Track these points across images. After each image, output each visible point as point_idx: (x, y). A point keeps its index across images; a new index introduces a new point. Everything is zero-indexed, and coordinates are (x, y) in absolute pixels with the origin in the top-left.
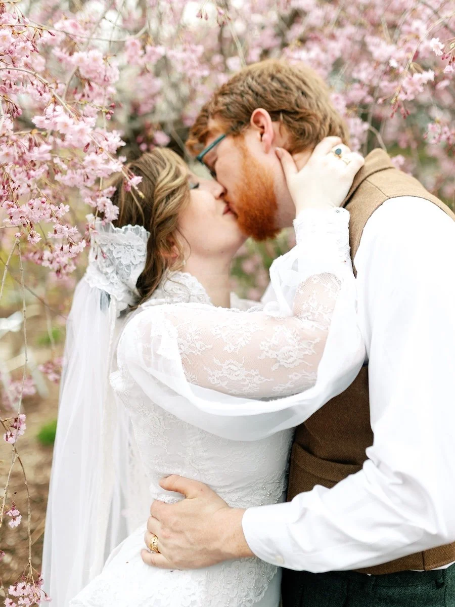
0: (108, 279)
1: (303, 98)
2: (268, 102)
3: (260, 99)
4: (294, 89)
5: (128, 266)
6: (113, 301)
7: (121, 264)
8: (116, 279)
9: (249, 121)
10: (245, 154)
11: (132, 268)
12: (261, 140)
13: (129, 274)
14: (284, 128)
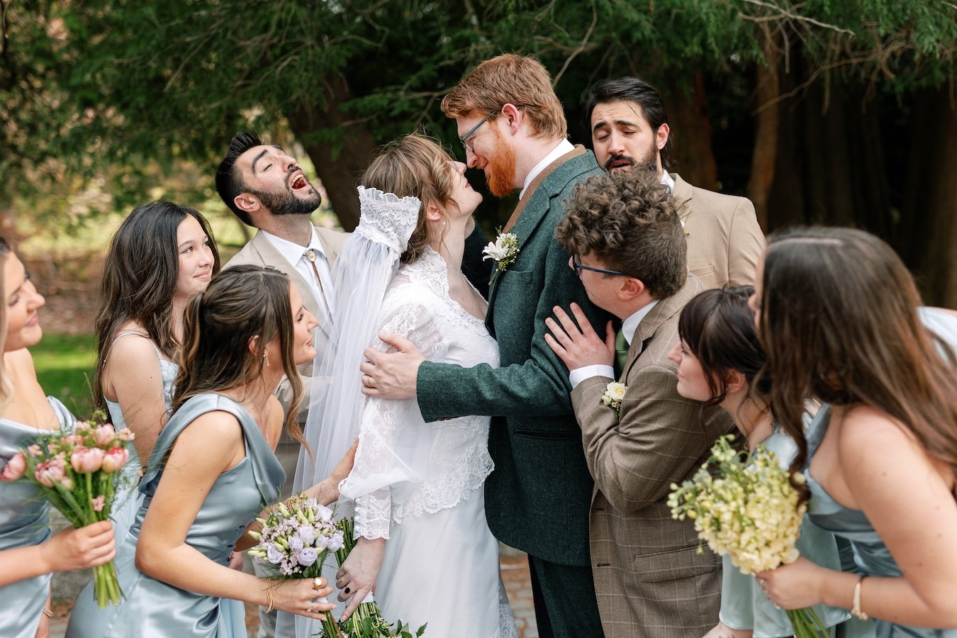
0: (388, 236)
1: (540, 94)
2: (515, 99)
3: (509, 95)
4: (532, 86)
5: (405, 227)
6: (391, 253)
7: (400, 225)
8: (395, 236)
9: (501, 111)
10: (498, 135)
11: (408, 227)
12: (511, 125)
13: (405, 232)
14: (526, 116)
